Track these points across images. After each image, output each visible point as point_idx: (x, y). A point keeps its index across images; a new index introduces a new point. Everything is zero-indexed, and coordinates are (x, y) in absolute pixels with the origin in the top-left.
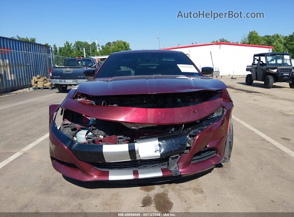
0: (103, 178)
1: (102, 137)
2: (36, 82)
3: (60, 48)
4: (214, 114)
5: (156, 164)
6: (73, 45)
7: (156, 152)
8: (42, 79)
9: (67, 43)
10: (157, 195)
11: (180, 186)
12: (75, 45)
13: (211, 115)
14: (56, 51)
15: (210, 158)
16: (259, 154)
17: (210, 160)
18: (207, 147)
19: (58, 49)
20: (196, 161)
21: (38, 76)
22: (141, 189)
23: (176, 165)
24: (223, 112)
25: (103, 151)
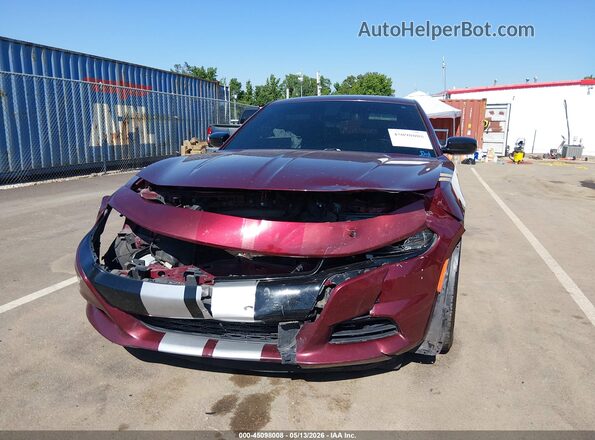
0: (148, 346)
1: (168, 266)
2: (189, 151)
3: (258, 88)
4: (402, 242)
5: (258, 335)
6: (281, 82)
7: (245, 308)
8: (199, 146)
9: (272, 78)
10: (253, 396)
11: (311, 387)
12: (284, 82)
13: (396, 244)
14: (250, 93)
15: (378, 340)
16: (542, 348)
17: (378, 344)
18: (368, 313)
19: (254, 89)
20: (343, 341)
21: (193, 140)
22: (231, 379)
23: (294, 342)
24: (430, 241)
25: (142, 294)
